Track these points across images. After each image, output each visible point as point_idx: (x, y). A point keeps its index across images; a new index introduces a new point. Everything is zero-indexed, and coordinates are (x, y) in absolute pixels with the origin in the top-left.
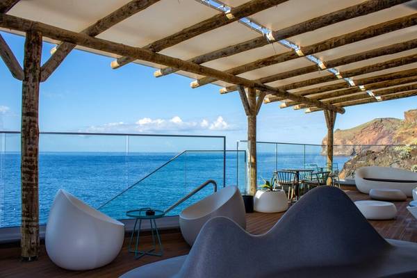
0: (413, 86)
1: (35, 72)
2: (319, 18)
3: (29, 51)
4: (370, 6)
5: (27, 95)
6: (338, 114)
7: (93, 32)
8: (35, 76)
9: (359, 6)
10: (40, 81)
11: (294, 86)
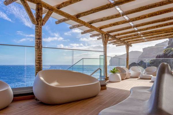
0: (161, 35)
1: (41, 21)
2: (144, 7)
3: (38, 12)
4: (165, 3)
5: (38, 30)
6: (130, 47)
7: (59, 7)
8: (41, 23)
9: (160, 2)
10: (42, 25)
11: (119, 35)
